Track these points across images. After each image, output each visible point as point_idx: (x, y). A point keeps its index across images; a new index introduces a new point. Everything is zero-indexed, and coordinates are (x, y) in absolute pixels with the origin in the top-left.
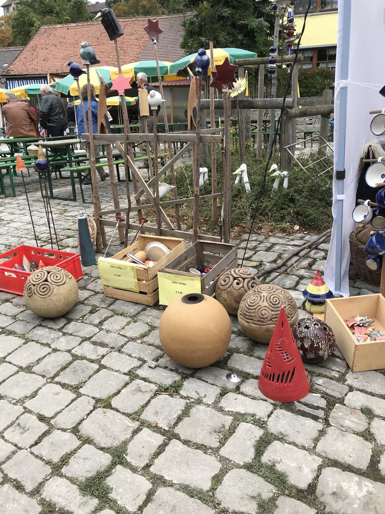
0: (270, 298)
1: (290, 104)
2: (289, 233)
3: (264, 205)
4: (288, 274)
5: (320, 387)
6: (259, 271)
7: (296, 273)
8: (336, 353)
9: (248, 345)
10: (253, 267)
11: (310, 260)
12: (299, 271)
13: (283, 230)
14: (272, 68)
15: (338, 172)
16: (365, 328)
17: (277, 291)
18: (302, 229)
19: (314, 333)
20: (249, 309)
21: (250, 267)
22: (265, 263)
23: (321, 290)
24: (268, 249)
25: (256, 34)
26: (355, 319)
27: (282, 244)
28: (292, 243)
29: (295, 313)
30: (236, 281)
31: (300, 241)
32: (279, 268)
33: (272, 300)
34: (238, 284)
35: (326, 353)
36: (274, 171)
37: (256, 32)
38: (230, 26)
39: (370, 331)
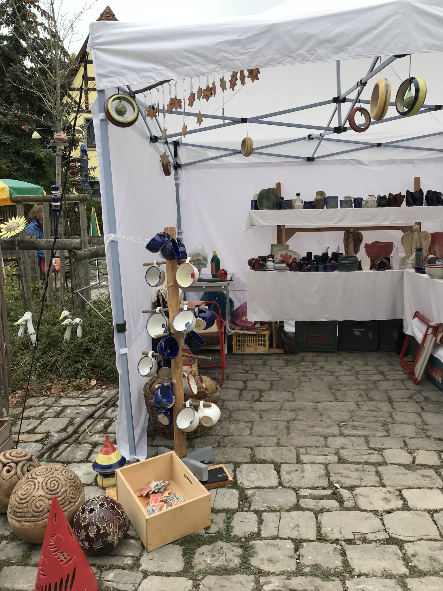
0: (46, 484)
1: (79, 246)
2: (85, 390)
3: (53, 360)
4: (80, 443)
5: (110, 583)
6: (44, 445)
7: (89, 441)
8: (130, 533)
9: (24, 551)
10: (37, 441)
11: (106, 421)
12: (93, 437)
13: (78, 388)
14: (56, 206)
15: (118, 325)
16: (161, 494)
17: (56, 472)
18: (100, 383)
19: (99, 516)
20: (20, 504)
21: (33, 442)
22: (52, 433)
23: (113, 458)
24: (58, 415)
25: (44, 164)
26: (150, 486)
27: (75, 406)
28: (87, 402)
29: (80, 494)
30: (6, 468)
31: (97, 399)
32: (69, 437)
33: (49, 486)
34: (8, 471)
35: (116, 538)
36: (65, 318)
37: (45, 162)
38: (13, 153)
39: (166, 497)
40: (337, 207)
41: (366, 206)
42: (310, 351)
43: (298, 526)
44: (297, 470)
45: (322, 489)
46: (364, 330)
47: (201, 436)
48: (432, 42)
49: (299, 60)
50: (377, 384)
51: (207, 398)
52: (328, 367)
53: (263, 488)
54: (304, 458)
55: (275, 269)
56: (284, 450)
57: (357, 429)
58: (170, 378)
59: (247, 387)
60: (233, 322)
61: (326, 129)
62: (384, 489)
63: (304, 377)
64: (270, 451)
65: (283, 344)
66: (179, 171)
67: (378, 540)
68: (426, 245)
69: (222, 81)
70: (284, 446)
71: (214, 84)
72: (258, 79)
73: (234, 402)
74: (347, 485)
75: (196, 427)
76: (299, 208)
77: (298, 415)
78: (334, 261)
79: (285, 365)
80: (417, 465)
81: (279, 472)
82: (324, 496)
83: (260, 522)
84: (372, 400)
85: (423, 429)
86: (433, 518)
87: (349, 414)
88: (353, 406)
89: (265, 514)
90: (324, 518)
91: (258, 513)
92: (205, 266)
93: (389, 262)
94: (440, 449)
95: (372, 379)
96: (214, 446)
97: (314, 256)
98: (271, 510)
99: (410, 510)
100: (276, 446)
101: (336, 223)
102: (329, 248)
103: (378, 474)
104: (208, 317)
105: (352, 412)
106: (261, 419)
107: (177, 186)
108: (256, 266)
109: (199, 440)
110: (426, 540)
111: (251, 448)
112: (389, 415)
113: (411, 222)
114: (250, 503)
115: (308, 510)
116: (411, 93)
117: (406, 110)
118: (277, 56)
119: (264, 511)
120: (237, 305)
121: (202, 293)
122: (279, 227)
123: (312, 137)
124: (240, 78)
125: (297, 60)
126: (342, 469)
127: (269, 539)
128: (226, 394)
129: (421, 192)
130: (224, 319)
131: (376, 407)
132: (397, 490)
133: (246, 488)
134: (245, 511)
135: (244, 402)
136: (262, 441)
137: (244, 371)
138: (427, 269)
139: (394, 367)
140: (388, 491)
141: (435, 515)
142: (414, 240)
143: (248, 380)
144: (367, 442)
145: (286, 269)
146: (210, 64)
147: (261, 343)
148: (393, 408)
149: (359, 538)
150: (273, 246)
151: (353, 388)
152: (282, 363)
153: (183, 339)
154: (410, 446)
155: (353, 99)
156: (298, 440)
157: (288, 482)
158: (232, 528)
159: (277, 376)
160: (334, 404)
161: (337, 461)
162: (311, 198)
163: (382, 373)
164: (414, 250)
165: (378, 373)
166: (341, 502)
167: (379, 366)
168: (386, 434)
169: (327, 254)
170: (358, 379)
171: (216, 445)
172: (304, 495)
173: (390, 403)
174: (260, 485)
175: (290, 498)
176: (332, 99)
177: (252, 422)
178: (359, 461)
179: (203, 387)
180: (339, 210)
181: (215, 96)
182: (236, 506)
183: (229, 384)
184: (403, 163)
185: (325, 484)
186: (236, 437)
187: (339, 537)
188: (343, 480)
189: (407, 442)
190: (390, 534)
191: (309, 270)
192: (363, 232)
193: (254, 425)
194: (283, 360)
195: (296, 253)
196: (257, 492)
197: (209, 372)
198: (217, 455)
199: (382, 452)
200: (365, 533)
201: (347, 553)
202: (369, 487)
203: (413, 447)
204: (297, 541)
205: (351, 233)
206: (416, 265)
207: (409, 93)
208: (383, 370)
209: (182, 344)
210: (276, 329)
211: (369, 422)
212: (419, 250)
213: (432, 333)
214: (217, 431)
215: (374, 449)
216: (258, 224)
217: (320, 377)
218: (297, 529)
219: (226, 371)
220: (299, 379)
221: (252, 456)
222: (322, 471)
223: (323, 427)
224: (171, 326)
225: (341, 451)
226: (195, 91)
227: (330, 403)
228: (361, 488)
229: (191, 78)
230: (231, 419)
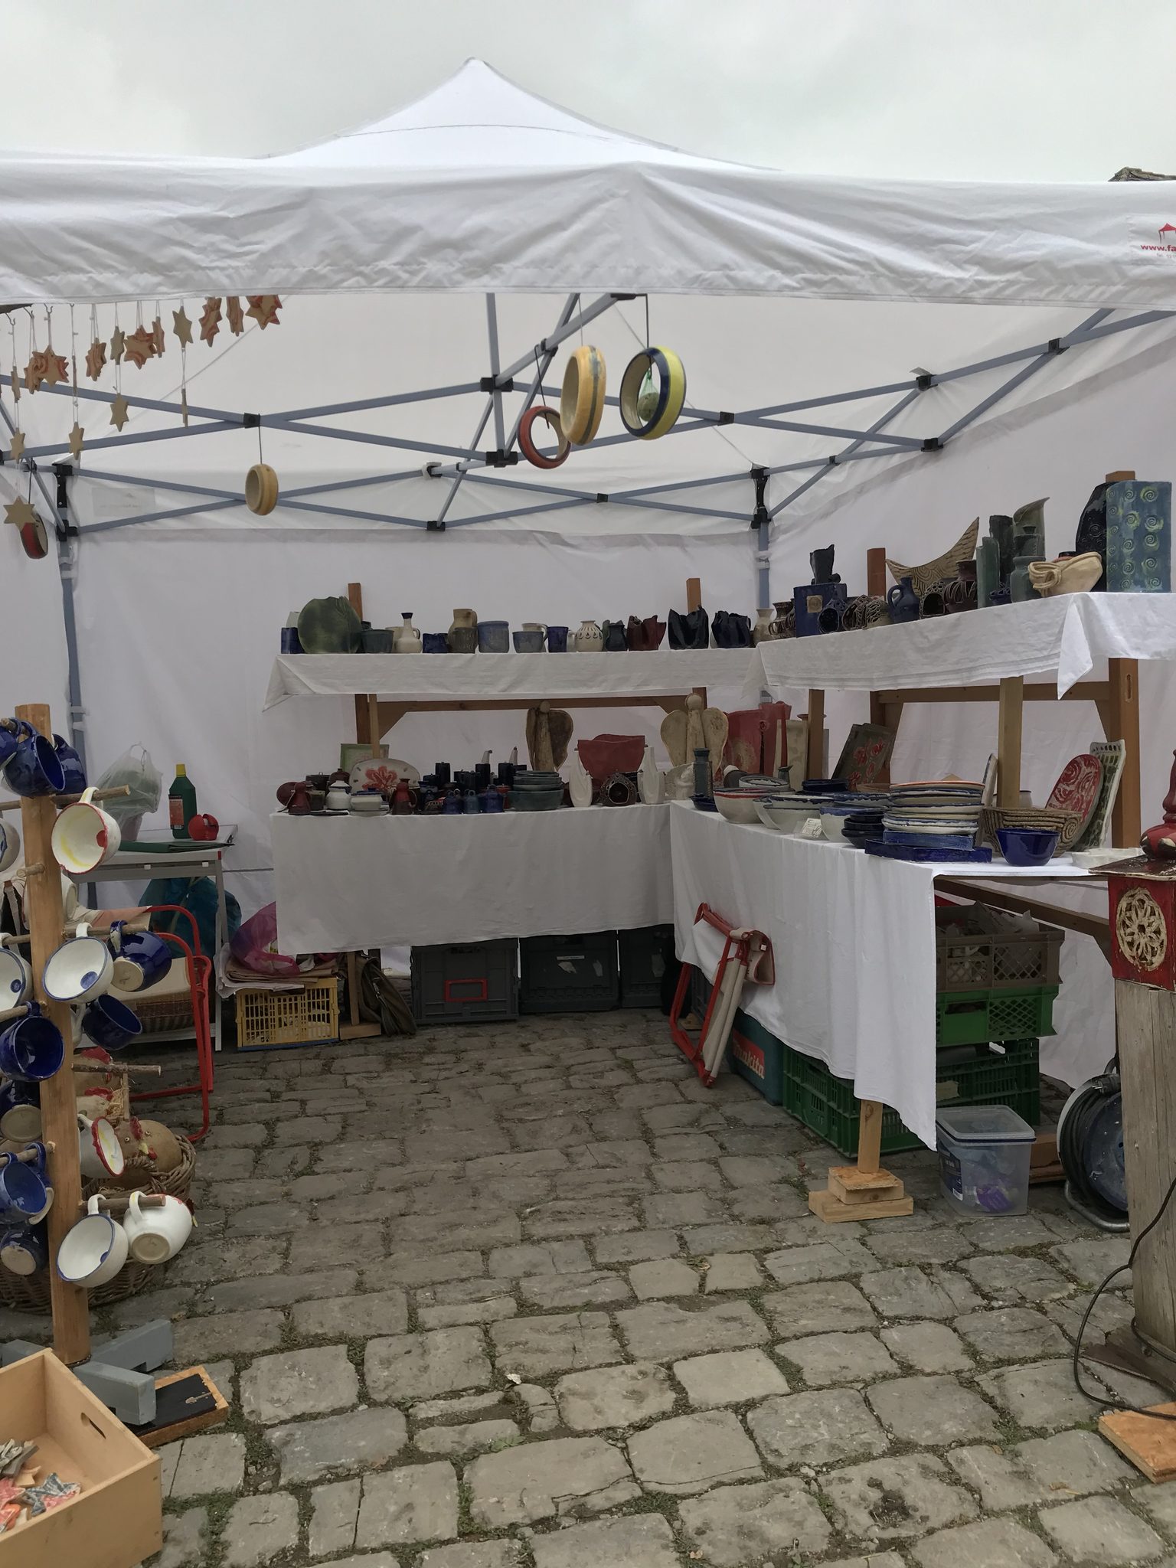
16: (10, 1482)
39: (27, 1487)
40: (507, 650)
41: (576, 648)
42: (450, 1024)
43: (409, 1507)
44: (409, 1352)
45: (475, 1394)
46: (583, 957)
47: (138, 1294)
48: (693, 269)
49: (381, 282)
50: (615, 1097)
51: (155, 1181)
52: (495, 1063)
53: (315, 1416)
54: (429, 1316)
55: (353, 809)
56: (375, 1301)
57: (565, 1220)
58: (35, 1136)
59: (276, 1140)
60: (237, 960)
61: (470, 454)
62: (630, 1369)
63: (434, 1095)
64: (336, 1308)
65: (378, 1012)
66: (74, 545)
67: (616, 1507)
68: (717, 742)
69: (180, 318)
70: (374, 1291)
71: (157, 325)
72: (276, 321)
73: (237, 1184)
74: (540, 1373)
75: (119, 1269)
76: (410, 649)
77: (414, 1201)
78: (503, 786)
79: (381, 1067)
80: (709, 1294)
81: (360, 1365)
82: (479, 1411)
83: (306, 1514)
84: (602, 1138)
85: (723, 1201)
86: (746, 1423)
87: (546, 1182)
88: (553, 1159)
89: (319, 1489)
90: (481, 1472)
91: (300, 1490)
92: (153, 806)
93: (636, 784)
94: (761, 1246)
95: (604, 1082)
96: (176, 1316)
97: (456, 773)
98: (335, 1476)
99: (693, 1412)
100: (354, 1292)
101: (505, 690)
102: (491, 752)
103: (617, 1330)
104: (151, 954)
105: (552, 1175)
106: (314, 1223)
107: (68, 586)
108: (301, 801)
109: (132, 1305)
110: (730, 1485)
111: (285, 1309)
112: (643, 1175)
113: (683, 686)
114: (278, 1465)
115: (438, 1457)
116: (652, 385)
117: (644, 423)
118: (323, 270)
119: (316, 1483)
120: (248, 912)
121: (146, 883)
122: (360, 699)
123: (436, 471)
124: (229, 316)
125: (376, 284)
126: (527, 1331)
127: (329, 1560)
128: (215, 1164)
129: (701, 614)
130: (211, 951)
131: (614, 1155)
132: (662, 1365)
133: (268, 1423)
134: (264, 1492)
135: (268, 1181)
136: (313, 1283)
137: (267, 1096)
138: (719, 801)
139: (656, 1047)
140: (641, 1373)
141: (750, 1415)
142: (690, 730)
143: (278, 1120)
144: (591, 1252)
145: (381, 809)
146: (142, 272)
147: (316, 1012)
148: (654, 1155)
149: (569, 1511)
150: (345, 748)
151: (555, 1113)
152: (373, 1062)
153: (76, 1019)
154: (695, 1249)
155: (529, 385)
156: (412, 1266)
157: (386, 1388)
158: (226, 1545)
159: (361, 1101)
160: (510, 1158)
161: (516, 1310)
162: (443, 625)
163: (628, 1065)
164: (690, 755)
165: (619, 1066)
166: (524, 1422)
167: (619, 1048)
168: (637, 1224)
169: (487, 767)
170: (569, 1087)
171: (183, 1313)
172: (428, 1418)
173: (647, 1142)
174: (308, 1410)
175: (389, 1432)
176: (478, 380)
177: (288, 1235)
178: (570, 1303)
179: (142, 1153)
180: (512, 656)
181: (160, 356)
182: (239, 1482)
183: (225, 1134)
184: (659, 544)
185: (483, 1377)
186: (242, 1282)
187: (517, 1516)
188: (528, 1360)
189: (688, 1237)
190: (645, 1484)
191: (441, 810)
192: (572, 712)
193: (294, 1243)
194: (379, 1054)
195: (407, 767)
196: (299, 1431)
197: (165, 1106)
198: (185, 1341)
199: (627, 1271)
200: (582, 1493)
201: (536, 1555)
202: (596, 1367)
203: (701, 1249)
204: (408, 1550)
205: (543, 713)
206: (696, 791)
207: (648, 385)
208: (629, 1058)
209: (74, 1035)
210: (356, 973)
211: (596, 1196)
212: (702, 754)
213: (737, 956)
214: (186, 1272)
215: (608, 1267)
216: (303, 692)
217: (473, 1091)
218: (405, 1517)
219: (216, 1100)
220: (419, 1102)
221: (287, 1330)
222: (475, 1343)
223: (480, 1224)
224: (37, 986)
225: (524, 1284)
226: (106, 337)
227: (496, 1160)
228: (574, 1375)
229: (93, 305)
230: (229, 1232)
